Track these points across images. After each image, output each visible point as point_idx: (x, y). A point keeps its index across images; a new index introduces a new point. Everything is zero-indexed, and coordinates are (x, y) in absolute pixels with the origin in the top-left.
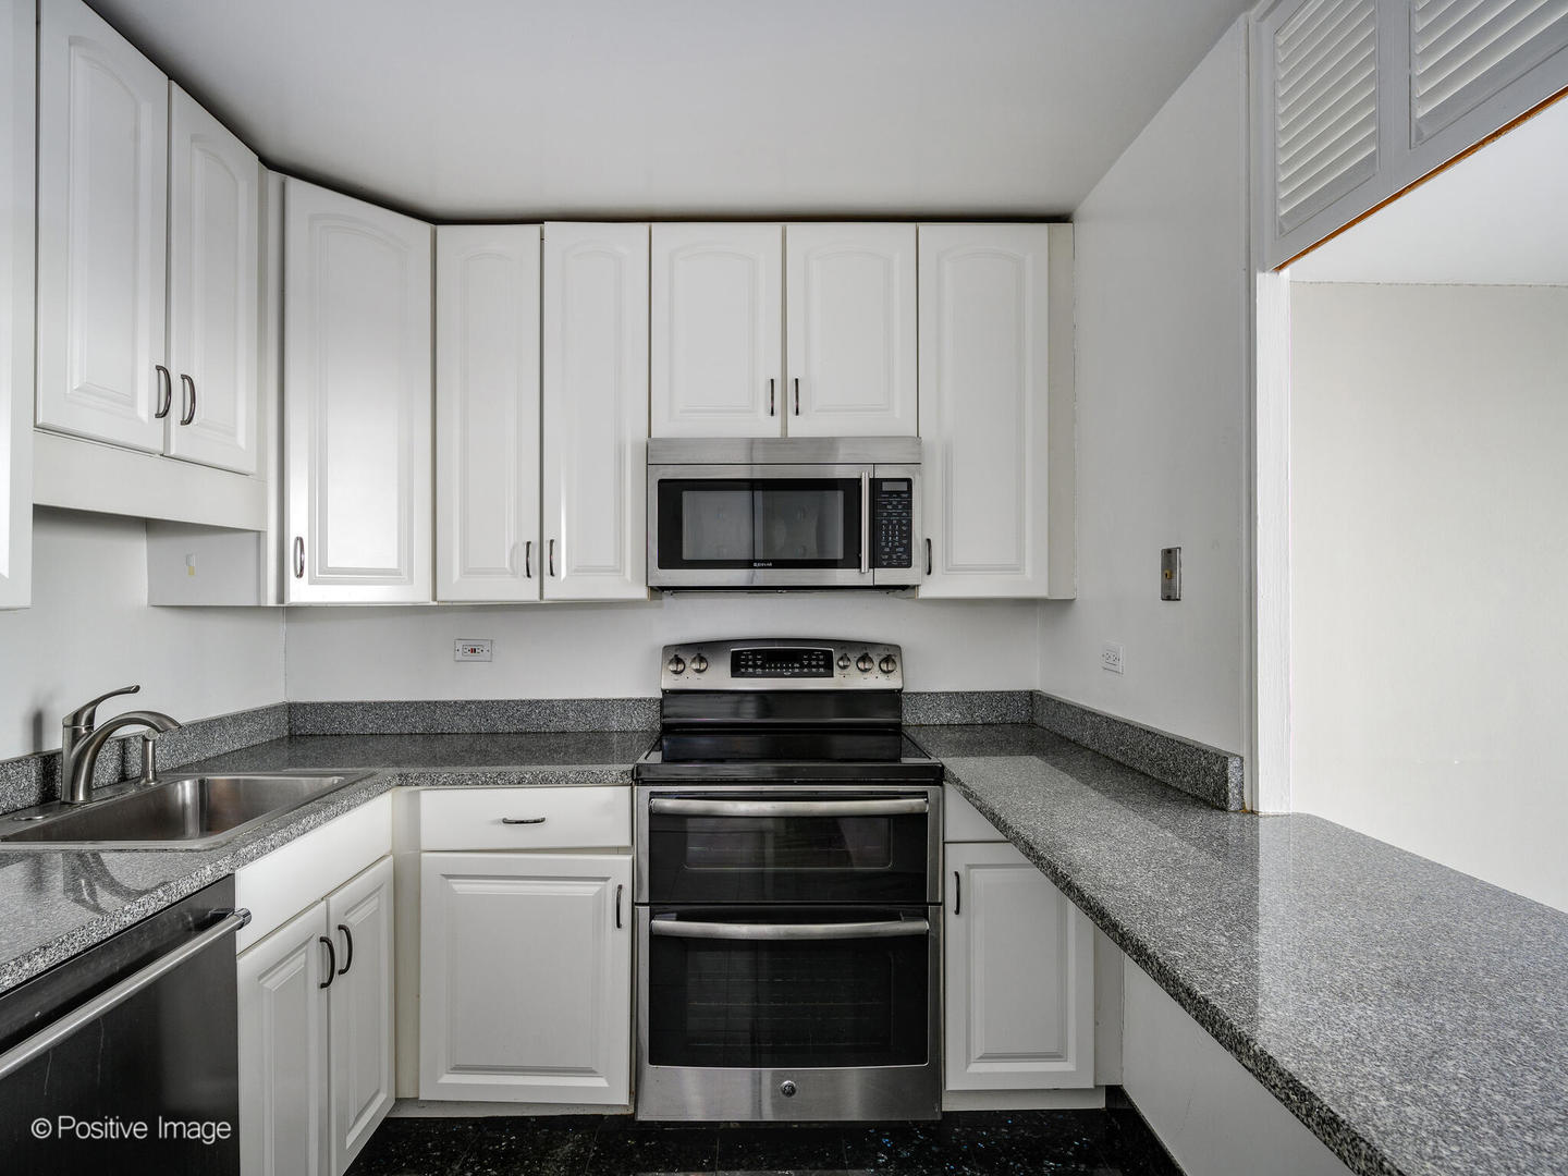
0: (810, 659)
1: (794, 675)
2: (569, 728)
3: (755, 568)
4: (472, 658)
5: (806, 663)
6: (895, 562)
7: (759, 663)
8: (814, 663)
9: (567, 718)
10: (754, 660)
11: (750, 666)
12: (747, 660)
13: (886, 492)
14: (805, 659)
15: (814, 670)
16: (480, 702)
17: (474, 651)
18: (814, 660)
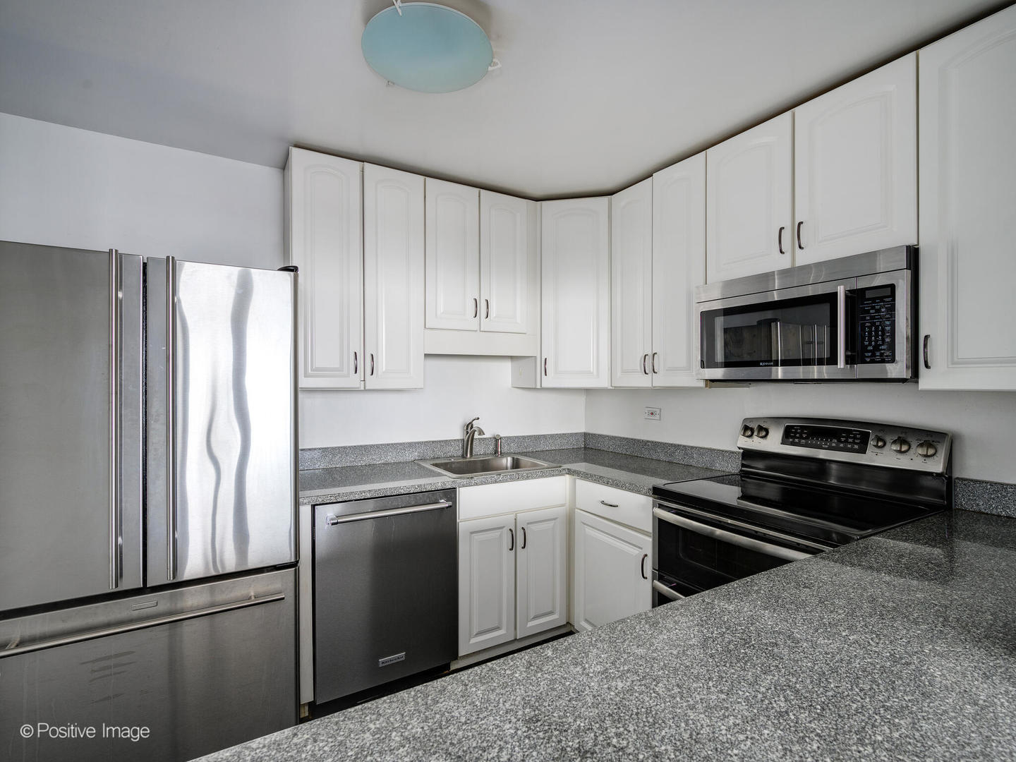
0: (847, 437)
1: (830, 448)
2: (694, 464)
3: (761, 366)
4: (652, 418)
5: (843, 439)
6: (878, 359)
7: (804, 436)
8: (850, 440)
9: (693, 457)
10: (801, 434)
11: (797, 438)
12: (796, 433)
13: (869, 299)
14: (843, 437)
15: (849, 446)
16: (653, 442)
17: (652, 414)
18: (851, 438)
